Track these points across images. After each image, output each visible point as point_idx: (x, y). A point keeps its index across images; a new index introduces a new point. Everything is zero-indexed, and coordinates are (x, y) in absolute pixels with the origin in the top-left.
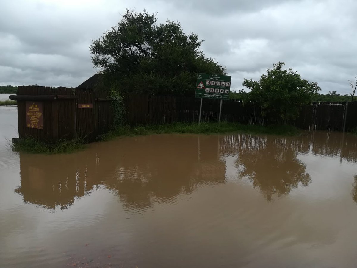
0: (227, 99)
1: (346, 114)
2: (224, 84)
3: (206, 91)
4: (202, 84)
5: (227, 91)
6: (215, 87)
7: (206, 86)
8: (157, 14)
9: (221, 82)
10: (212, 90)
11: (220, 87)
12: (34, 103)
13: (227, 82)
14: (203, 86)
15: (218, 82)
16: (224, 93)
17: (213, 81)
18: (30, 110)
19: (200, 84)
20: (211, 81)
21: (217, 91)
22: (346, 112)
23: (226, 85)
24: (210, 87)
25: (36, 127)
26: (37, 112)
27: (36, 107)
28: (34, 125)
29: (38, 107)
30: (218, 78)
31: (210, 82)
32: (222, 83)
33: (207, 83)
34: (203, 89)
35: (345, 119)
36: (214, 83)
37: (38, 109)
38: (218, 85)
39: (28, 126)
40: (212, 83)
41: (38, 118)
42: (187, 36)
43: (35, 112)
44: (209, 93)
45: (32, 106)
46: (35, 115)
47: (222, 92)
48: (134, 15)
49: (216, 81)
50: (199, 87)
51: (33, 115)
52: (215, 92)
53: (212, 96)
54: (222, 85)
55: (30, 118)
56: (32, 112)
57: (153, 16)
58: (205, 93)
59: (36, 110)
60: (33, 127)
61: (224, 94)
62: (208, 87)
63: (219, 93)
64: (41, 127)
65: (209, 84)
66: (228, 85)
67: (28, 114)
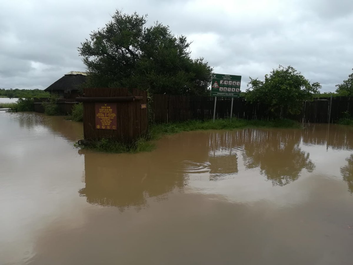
0: (238, 97)
1: (331, 108)
2: (235, 83)
3: (220, 90)
4: (216, 84)
5: (238, 90)
6: (228, 86)
7: (220, 85)
8: (147, 16)
9: (232, 81)
10: (225, 89)
11: (232, 87)
12: (106, 105)
13: (238, 81)
14: (217, 86)
15: (230, 82)
16: (235, 91)
17: (226, 80)
18: (100, 112)
19: (215, 84)
20: (224, 80)
21: (229, 90)
22: (331, 106)
23: (237, 85)
24: (223, 86)
25: (108, 128)
26: (110, 113)
27: (108, 109)
28: (106, 126)
29: (111, 108)
30: (230, 78)
31: (223, 82)
32: (234, 82)
33: (221, 82)
34: (217, 88)
35: (330, 112)
36: (226, 82)
37: (111, 110)
38: (230, 84)
39: (98, 127)
40: (225, 82)
41: (111, 120)
42: (177, 38)
43: (107, 113)
44: (223, 92)
45: (103, 107)
46: (107, 117)
47: (233, 90)
48: (123, 16)
49: (228, 80)
50: (214, 86)
51: (105, 116)
52: (227, 91)
53: (225, 95)
54: (233, 84)
55: (101, 119)
56: (104, 113)
57: (142, 18)
58: (219, 91)
59: (108, 111)
60: (103, 128)
61: (235, 93)
62: (221, 86)
63: (231, 92)
64: (114, 128)
65: (223, 84)
66: (239, 84)
67: (98, 115)
